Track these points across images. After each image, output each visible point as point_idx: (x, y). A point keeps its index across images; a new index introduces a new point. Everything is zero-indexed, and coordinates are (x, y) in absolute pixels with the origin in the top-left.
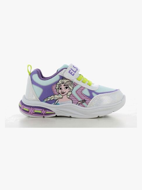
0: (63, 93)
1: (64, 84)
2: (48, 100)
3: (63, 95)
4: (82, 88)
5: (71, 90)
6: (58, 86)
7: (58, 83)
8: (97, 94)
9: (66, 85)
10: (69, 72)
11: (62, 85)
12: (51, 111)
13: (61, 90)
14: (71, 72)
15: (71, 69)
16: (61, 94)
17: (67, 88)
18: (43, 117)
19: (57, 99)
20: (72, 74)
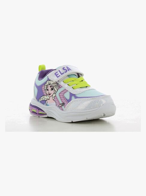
0: (50, 94)
1: (50, 86)
2: (41, 100)
3: (50, 96)
4: (65, 91)
5: (56, 92)
6: (46, 87)
7: (46, 84)
8: (76, 97)
9: (52, 86)
10: (55, 74)
11: (49, 86)
12: (43, 112)
13: (48, 91)
14: (57, 74)
15: (59, 71)
16: (48, 95)
17: (52, 89)
18: (38, 116)
19: (46, 100)
20: (58, 76)
